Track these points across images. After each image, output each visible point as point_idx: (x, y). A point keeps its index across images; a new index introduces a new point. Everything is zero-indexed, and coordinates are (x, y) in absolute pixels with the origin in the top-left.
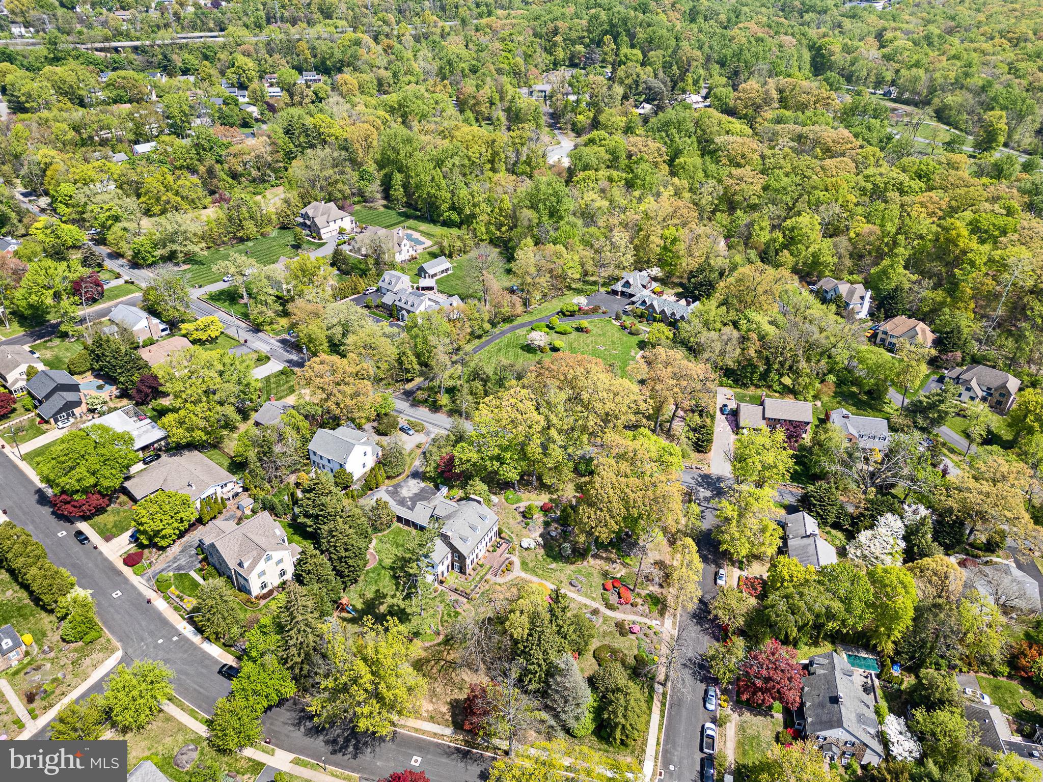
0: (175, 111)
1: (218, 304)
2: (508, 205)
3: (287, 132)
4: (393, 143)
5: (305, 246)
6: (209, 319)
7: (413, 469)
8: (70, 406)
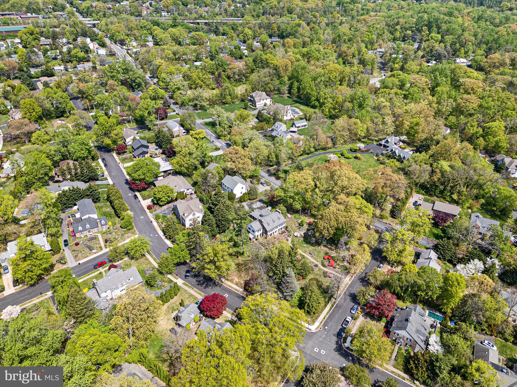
0: (213, 50)
1: (207, 127)
2: (340, 100)
3: (254, 61)
4: (297, 69)
5: (248, 109)
6: (201, 130)
7: (260, 198)
8: (144, 153)
